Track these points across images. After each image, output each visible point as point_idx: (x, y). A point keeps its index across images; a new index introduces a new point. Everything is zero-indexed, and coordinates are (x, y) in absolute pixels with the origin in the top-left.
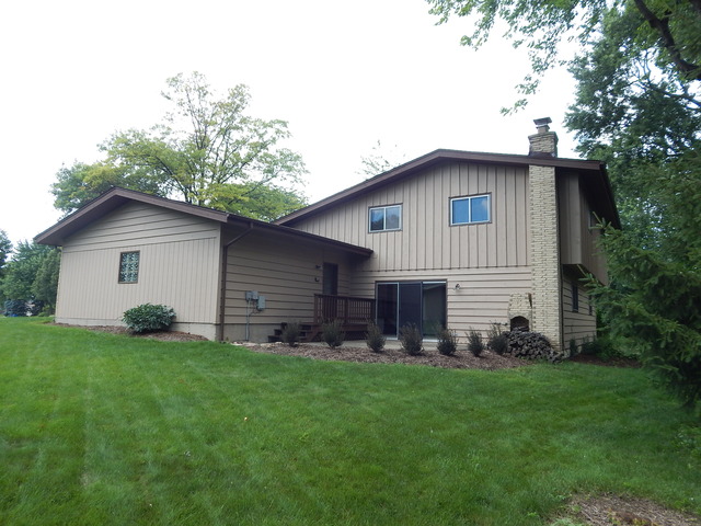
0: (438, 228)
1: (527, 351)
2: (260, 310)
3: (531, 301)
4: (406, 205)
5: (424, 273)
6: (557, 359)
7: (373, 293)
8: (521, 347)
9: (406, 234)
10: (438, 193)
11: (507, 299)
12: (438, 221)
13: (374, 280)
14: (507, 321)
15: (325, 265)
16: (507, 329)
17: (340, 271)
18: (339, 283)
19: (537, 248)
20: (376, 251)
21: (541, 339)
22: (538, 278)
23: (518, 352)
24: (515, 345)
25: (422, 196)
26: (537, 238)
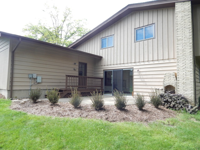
0: (129, 43)
1: (174, 105)
2: (39, 83)
3: (176, 77)
4: (116, 35)
5: (123, 65)
6: (193, 111)
7: (102, 75)
8: (170, 102)
9: (116, 48)
10: (129, 27)
11: (163, 76)
12: (129, 40)
13: (102, 70)
14: (162, 87)
15: (80, 63)
16: (162, 92)
17: (88, 66)
18: (88, 71)
19: (180, 48)
20: (104, 57)
21: (182, 98)
22: (181, 64)
23: (168, 105)
24: (167, 102)
25: (122, 30)
26: (180, 42)
